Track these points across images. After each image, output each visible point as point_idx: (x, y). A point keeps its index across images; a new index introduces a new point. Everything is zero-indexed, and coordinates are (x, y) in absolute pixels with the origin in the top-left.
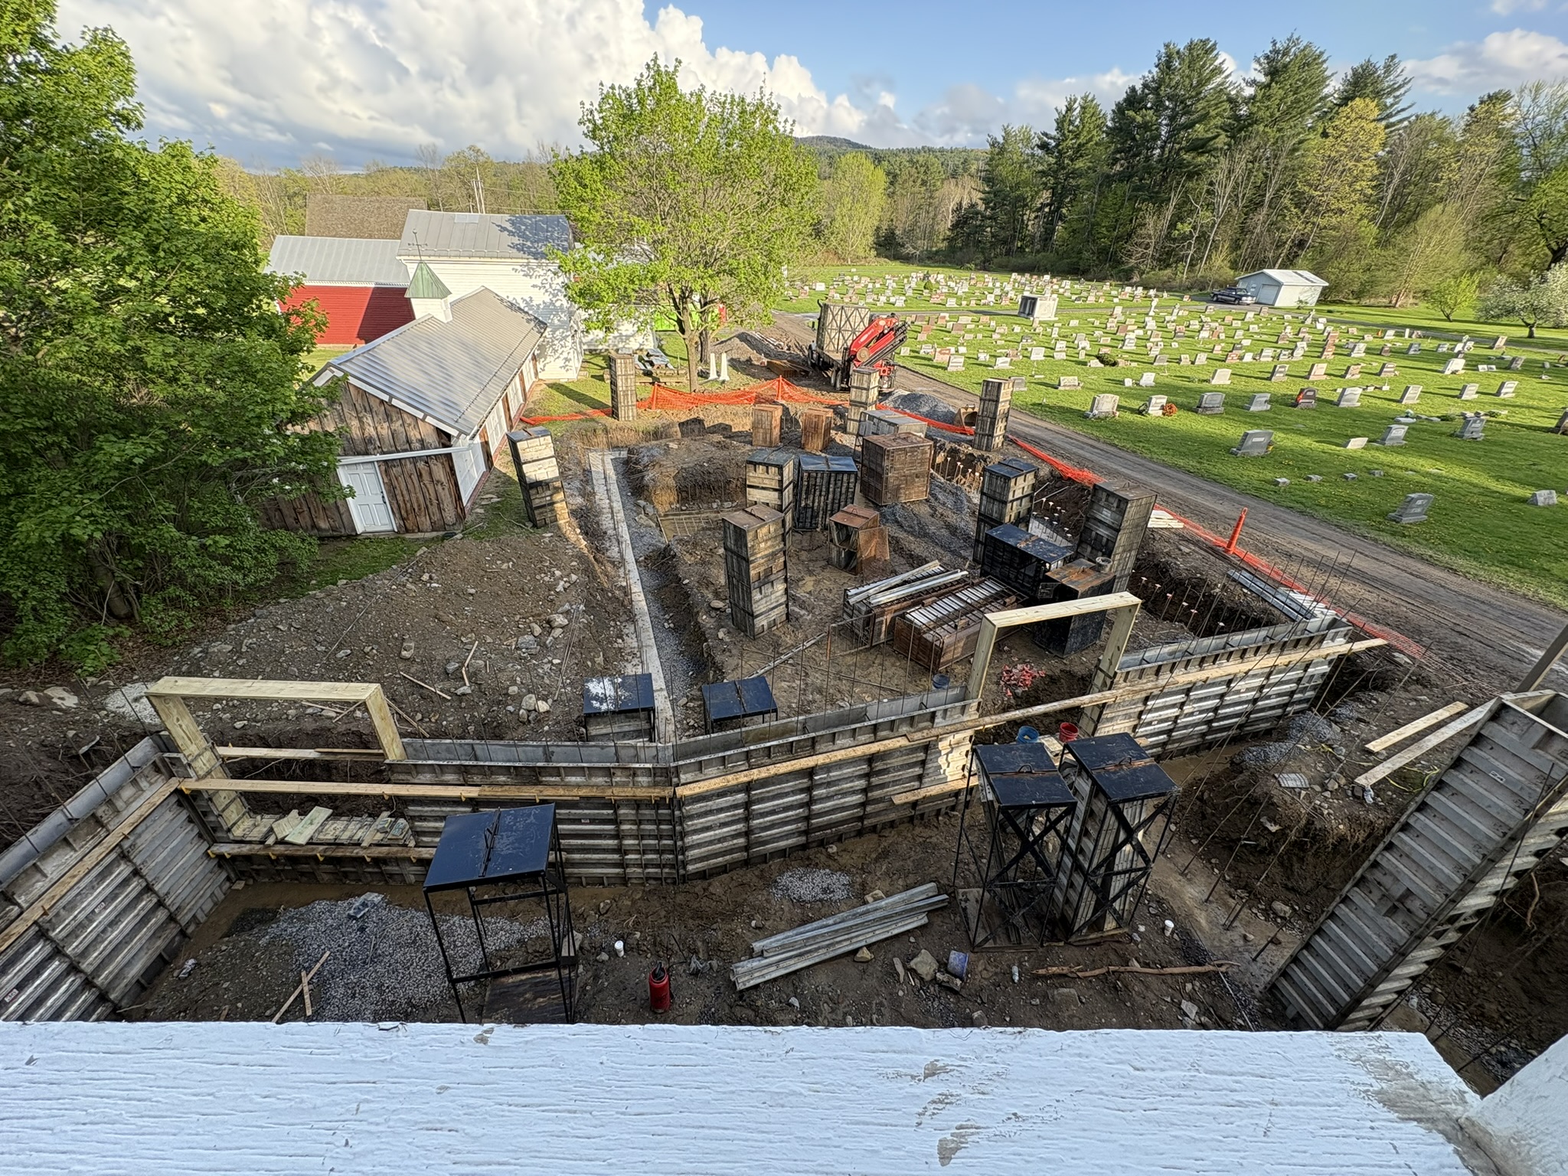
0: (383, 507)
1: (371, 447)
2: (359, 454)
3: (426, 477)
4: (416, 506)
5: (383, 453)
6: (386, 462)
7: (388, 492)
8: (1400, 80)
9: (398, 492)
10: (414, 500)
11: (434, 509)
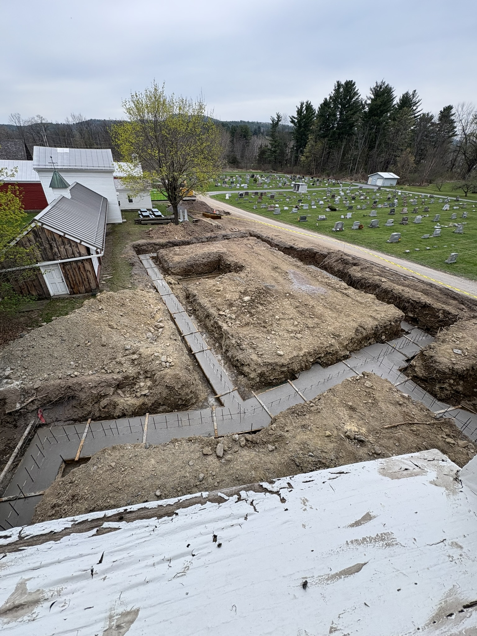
0: (62, 284)
1: (56, 257)
2: (50, 260)
3: (82, 269)
4: (78, 282)
5: (62, 259)
6: (63, 263)
7: (65, 277)
8: (418, 99)
9: (69, 276)
10: (77, 280)
11: (86, 283)
